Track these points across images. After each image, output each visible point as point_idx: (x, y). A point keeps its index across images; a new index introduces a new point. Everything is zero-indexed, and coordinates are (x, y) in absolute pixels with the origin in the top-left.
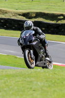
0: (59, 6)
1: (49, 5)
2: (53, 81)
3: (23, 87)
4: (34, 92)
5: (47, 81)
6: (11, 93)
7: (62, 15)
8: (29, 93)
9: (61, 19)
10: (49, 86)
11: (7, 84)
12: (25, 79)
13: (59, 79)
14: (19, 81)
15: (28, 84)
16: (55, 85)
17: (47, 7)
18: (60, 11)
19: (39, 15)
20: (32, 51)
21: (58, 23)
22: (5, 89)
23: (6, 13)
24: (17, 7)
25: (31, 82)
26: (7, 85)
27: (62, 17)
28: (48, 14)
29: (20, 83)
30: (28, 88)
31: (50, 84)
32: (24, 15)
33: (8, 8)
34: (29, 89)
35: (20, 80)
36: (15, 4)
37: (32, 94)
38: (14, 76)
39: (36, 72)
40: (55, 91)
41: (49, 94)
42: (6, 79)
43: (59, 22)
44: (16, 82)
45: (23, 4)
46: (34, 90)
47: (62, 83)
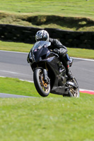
0: (80, 7)
1: (66, 6)
2: (72, 115)
3: (28, 123)
4: (44, 130)
5: (62, 114)
6: (11, 131)
7: (84, 19)
8: (37, 132)
9: (83, 26)
10: (66, 122)
11: (5, 119)
12: (31, 112)
13: (80, 112)
14: (23, 115)
15: (35, 119)
16: (74, 120)
17: (63, 8)
18: (81, 14)
19: (51, 19)
20: (45, 71)
21: (78, 31)
22: (3, 127)
23: (4, 17)
24: (19, 9)
25: (40, 116)
26: (5, 121)
27: (84, 23)
28: (64, 18)
29: (23, 117)
30: (35, 125)
31: (67, 119)
32: (30, 20)
33: (6, 9)
34: (37, 127)
35: (25, 113)
36: (16, 4)
37: (41, 134)
38: (16, 107)
39: (47, 101)
40: (74, 129)
41: (66, 133)
42: (3, 112)
43: (81, 30)
44: (19, 116)
45: (29, 4)
46: (44, 128)
47: (85, 117)
